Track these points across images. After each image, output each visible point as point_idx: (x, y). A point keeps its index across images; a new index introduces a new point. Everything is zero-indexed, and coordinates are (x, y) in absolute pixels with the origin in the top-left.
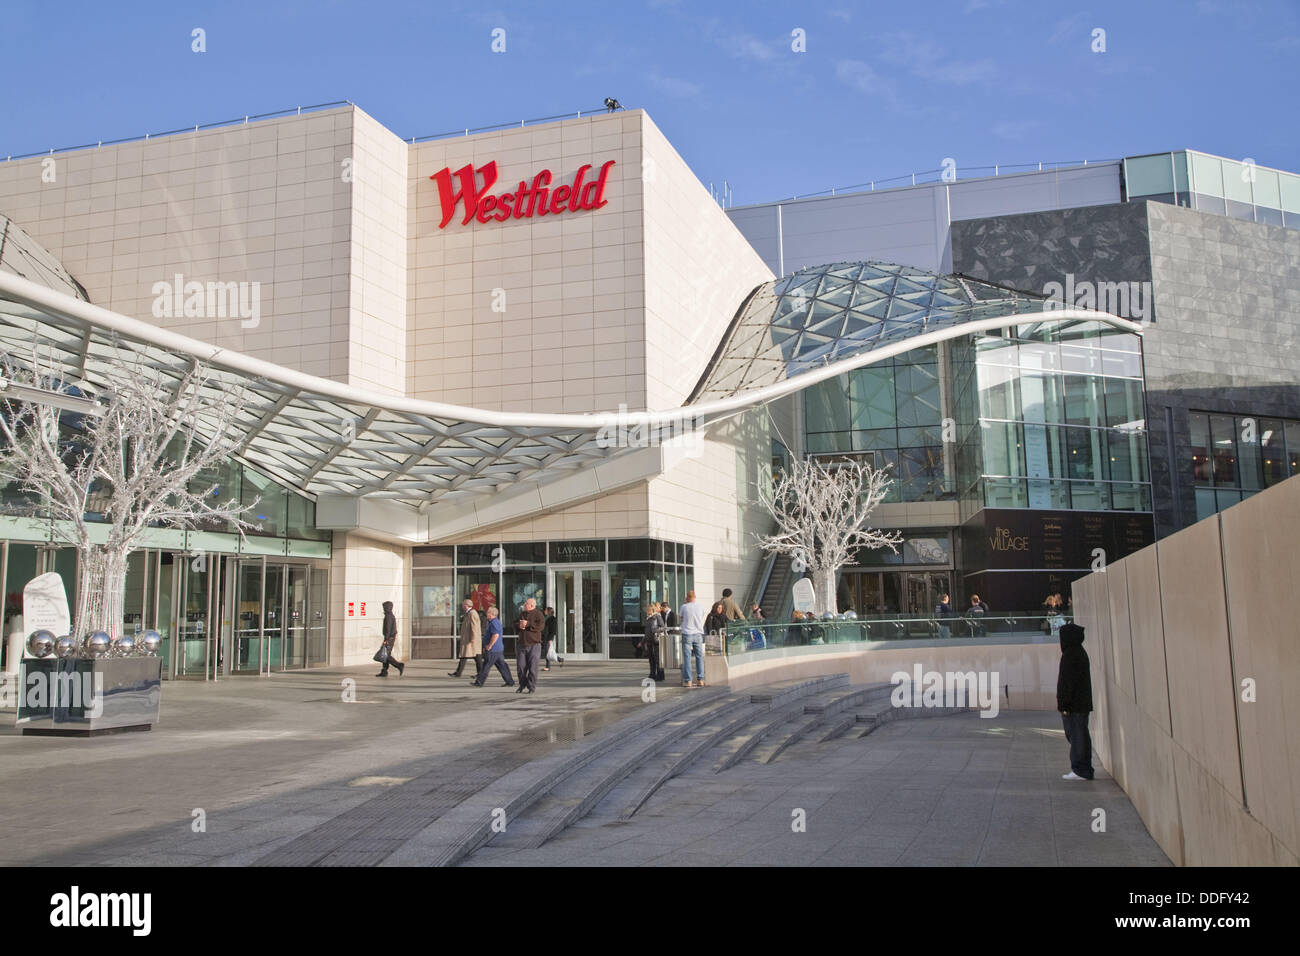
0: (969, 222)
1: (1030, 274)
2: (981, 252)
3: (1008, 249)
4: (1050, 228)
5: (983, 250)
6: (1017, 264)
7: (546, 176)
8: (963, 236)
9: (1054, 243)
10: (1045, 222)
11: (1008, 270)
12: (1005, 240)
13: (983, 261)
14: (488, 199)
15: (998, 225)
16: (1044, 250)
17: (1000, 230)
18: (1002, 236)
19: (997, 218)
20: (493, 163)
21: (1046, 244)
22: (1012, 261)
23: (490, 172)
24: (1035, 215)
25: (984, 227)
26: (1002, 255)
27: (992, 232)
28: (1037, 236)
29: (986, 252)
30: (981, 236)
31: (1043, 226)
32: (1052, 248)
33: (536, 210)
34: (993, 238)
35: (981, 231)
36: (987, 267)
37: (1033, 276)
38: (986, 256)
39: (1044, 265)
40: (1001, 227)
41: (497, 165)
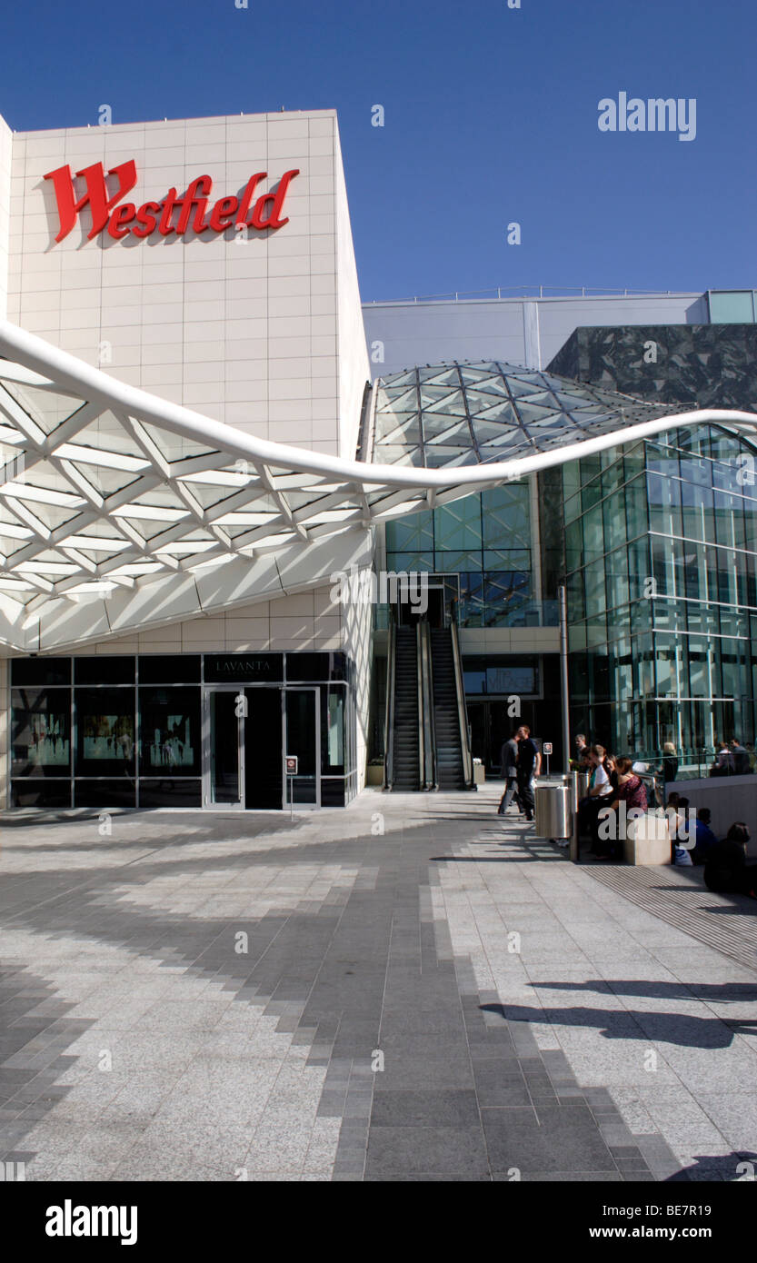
0: (597, 329)
1: (659, 388)
2: (608, 361)
3: (637, 360)
4: (678, 342)
5: (611, 360)
6: (646, 377)
7: (203, 184)
8: (590, 343)
9: (683, 359)
10: (673, 336)
11: (636, 382)
12: (633, 351)
13: (611, 370)
14: (125, 209)
15: (626, 335)
16: (673, 364)
17: (628, 339)
18: (631, 347)
19: (626, 327)
20: (132, 163)
21: (675, 358)
22: (640, 373)
23: (127, 174)
24: (664, 328)
25: (612, 335)
26: (631, 366)
27: (620, 342)
28: (666, 350)
29: (614, 362)
30: (611, 344)
31: (672, 339)
32: (681, 364)
33: (190, 226)
34: (620, 348)
35: (609, 340)
36: (615, 378)
37: (661, 391)
38: (614, 366)
39: (673, 381)
40: (629, 337)
41: (137, 165)
